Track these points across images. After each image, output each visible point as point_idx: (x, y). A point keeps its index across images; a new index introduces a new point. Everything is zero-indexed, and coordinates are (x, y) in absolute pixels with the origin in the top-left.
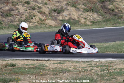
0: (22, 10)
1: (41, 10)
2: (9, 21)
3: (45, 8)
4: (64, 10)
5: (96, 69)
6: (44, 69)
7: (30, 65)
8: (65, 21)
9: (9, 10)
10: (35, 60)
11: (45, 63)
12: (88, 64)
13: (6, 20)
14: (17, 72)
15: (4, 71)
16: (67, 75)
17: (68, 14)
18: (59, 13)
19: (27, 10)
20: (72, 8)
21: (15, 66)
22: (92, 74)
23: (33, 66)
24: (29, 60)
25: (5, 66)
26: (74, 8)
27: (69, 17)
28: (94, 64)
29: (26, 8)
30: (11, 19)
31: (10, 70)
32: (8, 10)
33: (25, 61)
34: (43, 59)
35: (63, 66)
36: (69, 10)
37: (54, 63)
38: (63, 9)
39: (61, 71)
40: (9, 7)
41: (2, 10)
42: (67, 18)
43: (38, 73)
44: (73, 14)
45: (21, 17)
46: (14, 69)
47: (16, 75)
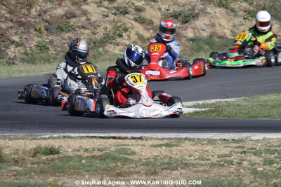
0: (97, 15)
1: (143, 14)
2: (64, 43)
3: (152, 10)
4: (198, 14)
5: (253, 158)
6: (125, 161)
7: (94, 150)
8: (200, 40)
9: (65, 15)
10: (109, 138)
11: (132, 145)
12: (235, 148)
13: (58, 39)
14: (59, 168)
15: (29, 166)
16: (181, 174)
17: (208, 23)
18: (186, 22)
19: (107, 16)
20: (219, 9)
21: (58, 153)
22: (242, 171)
23: (100, 153)
24: (95, 137)
25: (32, 154)
26: (222, 10)
27: (211, 30)
28: (250, 146)
29: (106, 10)
30: (70, 38)
31: (44, 163)
32: (62, 16)
33: (85, 141)
34: (130, 135)
35: (174, 153)
36: (210, 13)
37: (152, 146)
38: (196, 11)
39: (166, 166)
40: (66, 8)
41: (48, 17)
42: (205, 34)
43: (112, 169)
44: (220, 25)
45: (94, 34)
46: (53, 160)
47: (56, 176)
